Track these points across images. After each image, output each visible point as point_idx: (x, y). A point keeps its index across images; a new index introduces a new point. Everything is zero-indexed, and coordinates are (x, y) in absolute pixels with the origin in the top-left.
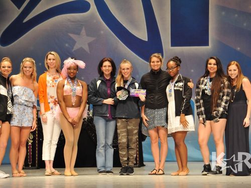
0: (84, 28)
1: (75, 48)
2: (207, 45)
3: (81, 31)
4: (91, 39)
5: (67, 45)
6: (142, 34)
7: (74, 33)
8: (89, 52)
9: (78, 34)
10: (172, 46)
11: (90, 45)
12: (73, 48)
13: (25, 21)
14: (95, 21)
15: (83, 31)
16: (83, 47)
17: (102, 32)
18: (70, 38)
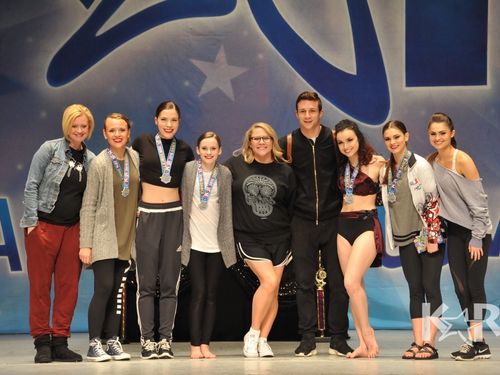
0: (222, 48)
1: (204, 90)
2: (484, 82)
3: (216, 54)
4: (237, 71)
5: (187, 83)
6: (345, 60)
7: (201, 58)
8: (233, 99)
9: (212, 60)
10: (409, 84)
11: (235, 82)
12: (199, 90)
13: (100, 32)
14: (246, 33)
15: (221, 55)
16: (221, 88)
17: (261, 56)
18: (195, 70)
